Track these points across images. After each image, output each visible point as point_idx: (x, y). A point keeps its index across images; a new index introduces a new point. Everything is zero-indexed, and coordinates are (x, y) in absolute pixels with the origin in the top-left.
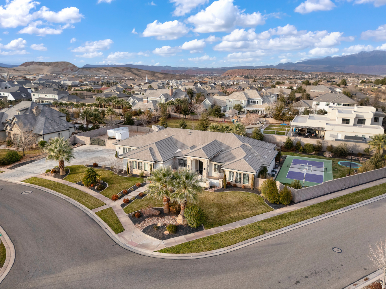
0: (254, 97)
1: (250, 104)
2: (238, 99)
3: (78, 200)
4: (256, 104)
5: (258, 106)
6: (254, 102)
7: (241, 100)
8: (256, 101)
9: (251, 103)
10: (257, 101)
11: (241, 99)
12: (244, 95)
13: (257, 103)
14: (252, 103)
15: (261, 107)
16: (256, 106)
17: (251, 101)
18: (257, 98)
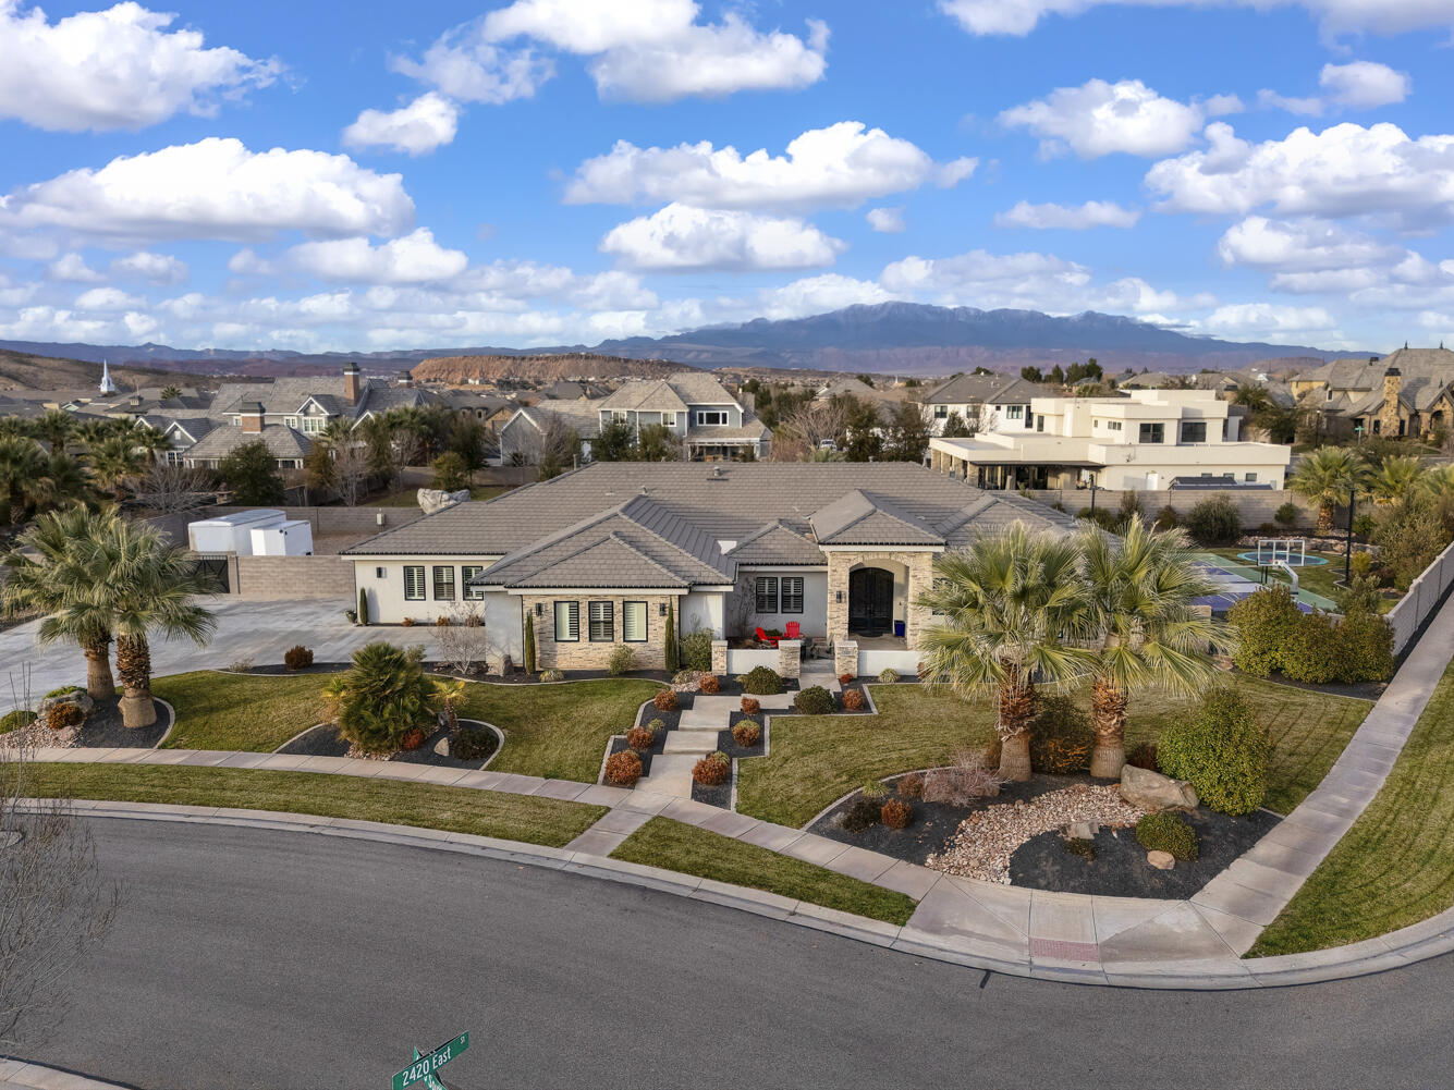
0: (710, 399)
1: (698, 425)
2: (653, 408)
3: (414, 821)
4: (721, 424)
5: (732, 434)
6: (713, 418)
7: (663, 411)
8: (721, 412)
9: (701, 422)
10: (725, 415)
11: (663, 405)
12: (671, 393)
13: (725, 422)
14: (705, 424)
15: (741, 436)
16: (722, 433)
17: (701, 415)
18: (722, 401)
